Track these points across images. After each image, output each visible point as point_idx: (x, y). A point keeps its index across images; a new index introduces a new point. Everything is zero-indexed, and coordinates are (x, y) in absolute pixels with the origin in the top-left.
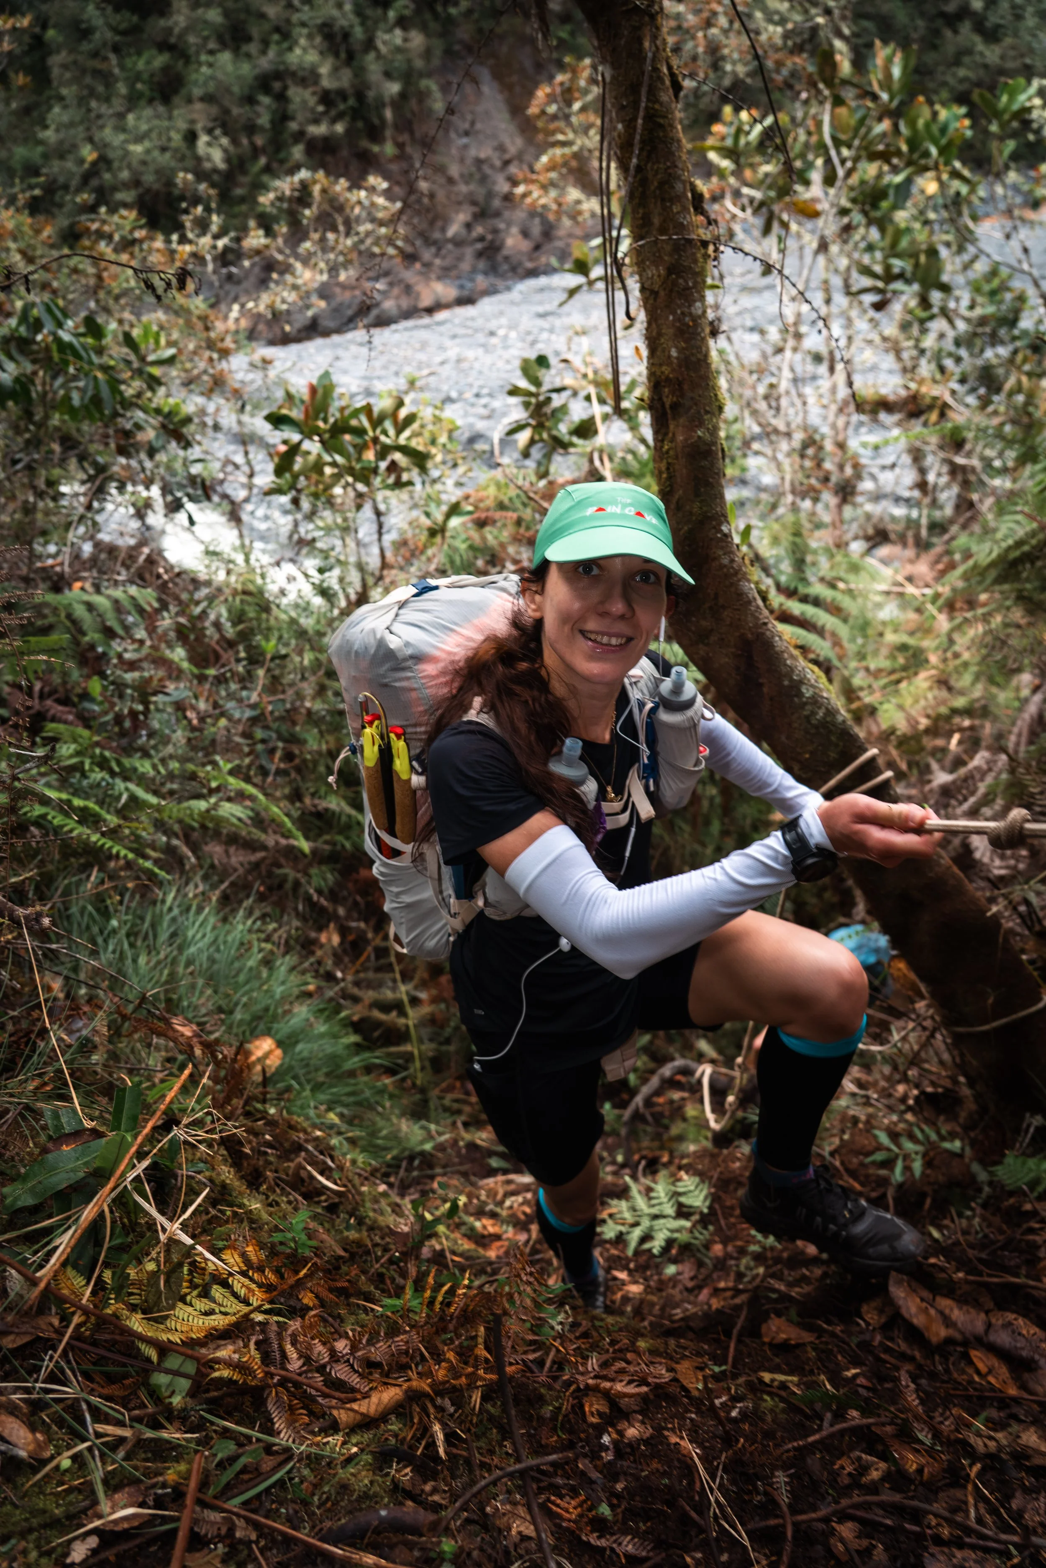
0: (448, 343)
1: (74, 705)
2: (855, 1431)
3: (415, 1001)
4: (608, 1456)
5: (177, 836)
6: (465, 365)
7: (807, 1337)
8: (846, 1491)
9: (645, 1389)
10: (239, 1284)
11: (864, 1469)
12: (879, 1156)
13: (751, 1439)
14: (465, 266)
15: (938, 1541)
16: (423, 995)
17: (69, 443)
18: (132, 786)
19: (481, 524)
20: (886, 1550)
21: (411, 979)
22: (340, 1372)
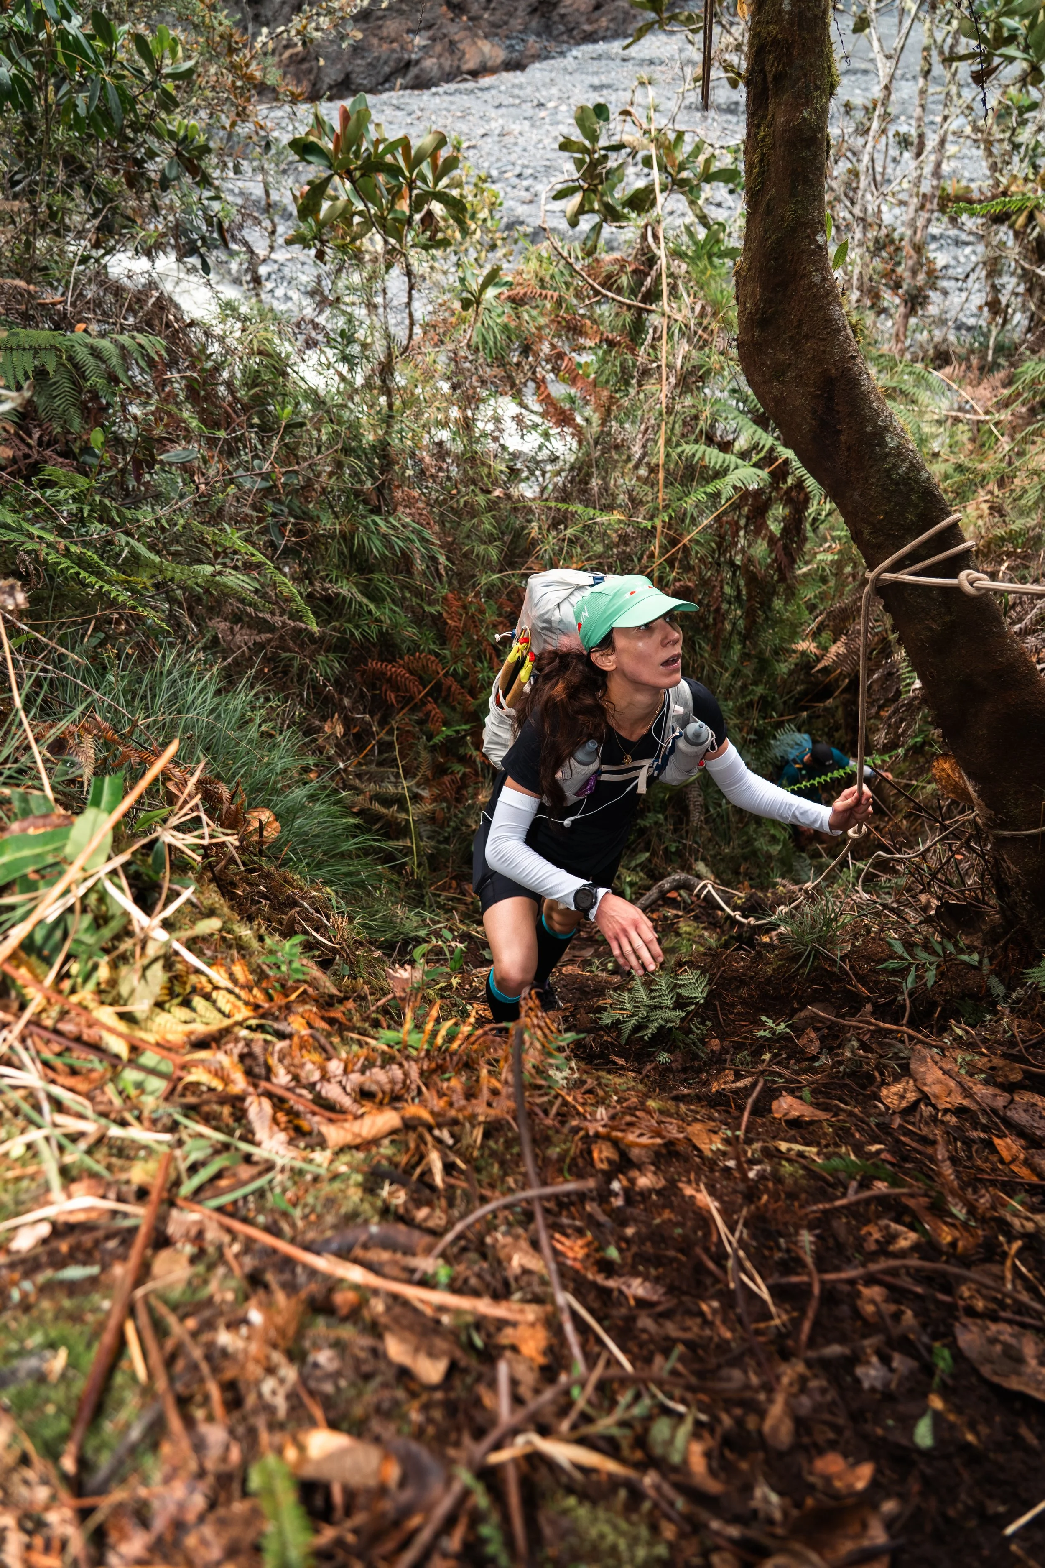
0: (493, 113)
1: (75, 458)
2: (881, 1200)
3: (416, 798)
4: (619, 1202)
5: (181, 606)
6: (508, 140)
7: (821, 1115)
8: (873, 1256)
9: (659, 1141)
10: (223, 1000)
11: (892, 1238)
12: (891, 964)
13: (775, 1196)
14: (517, 23)
15: (971, 1312)
16: (425, 793)
17: (74, 167)
18: (133, 542)
19: (517, 302)
20: (916, 1315)
21: (414, 776)
22: (332, 1091)
